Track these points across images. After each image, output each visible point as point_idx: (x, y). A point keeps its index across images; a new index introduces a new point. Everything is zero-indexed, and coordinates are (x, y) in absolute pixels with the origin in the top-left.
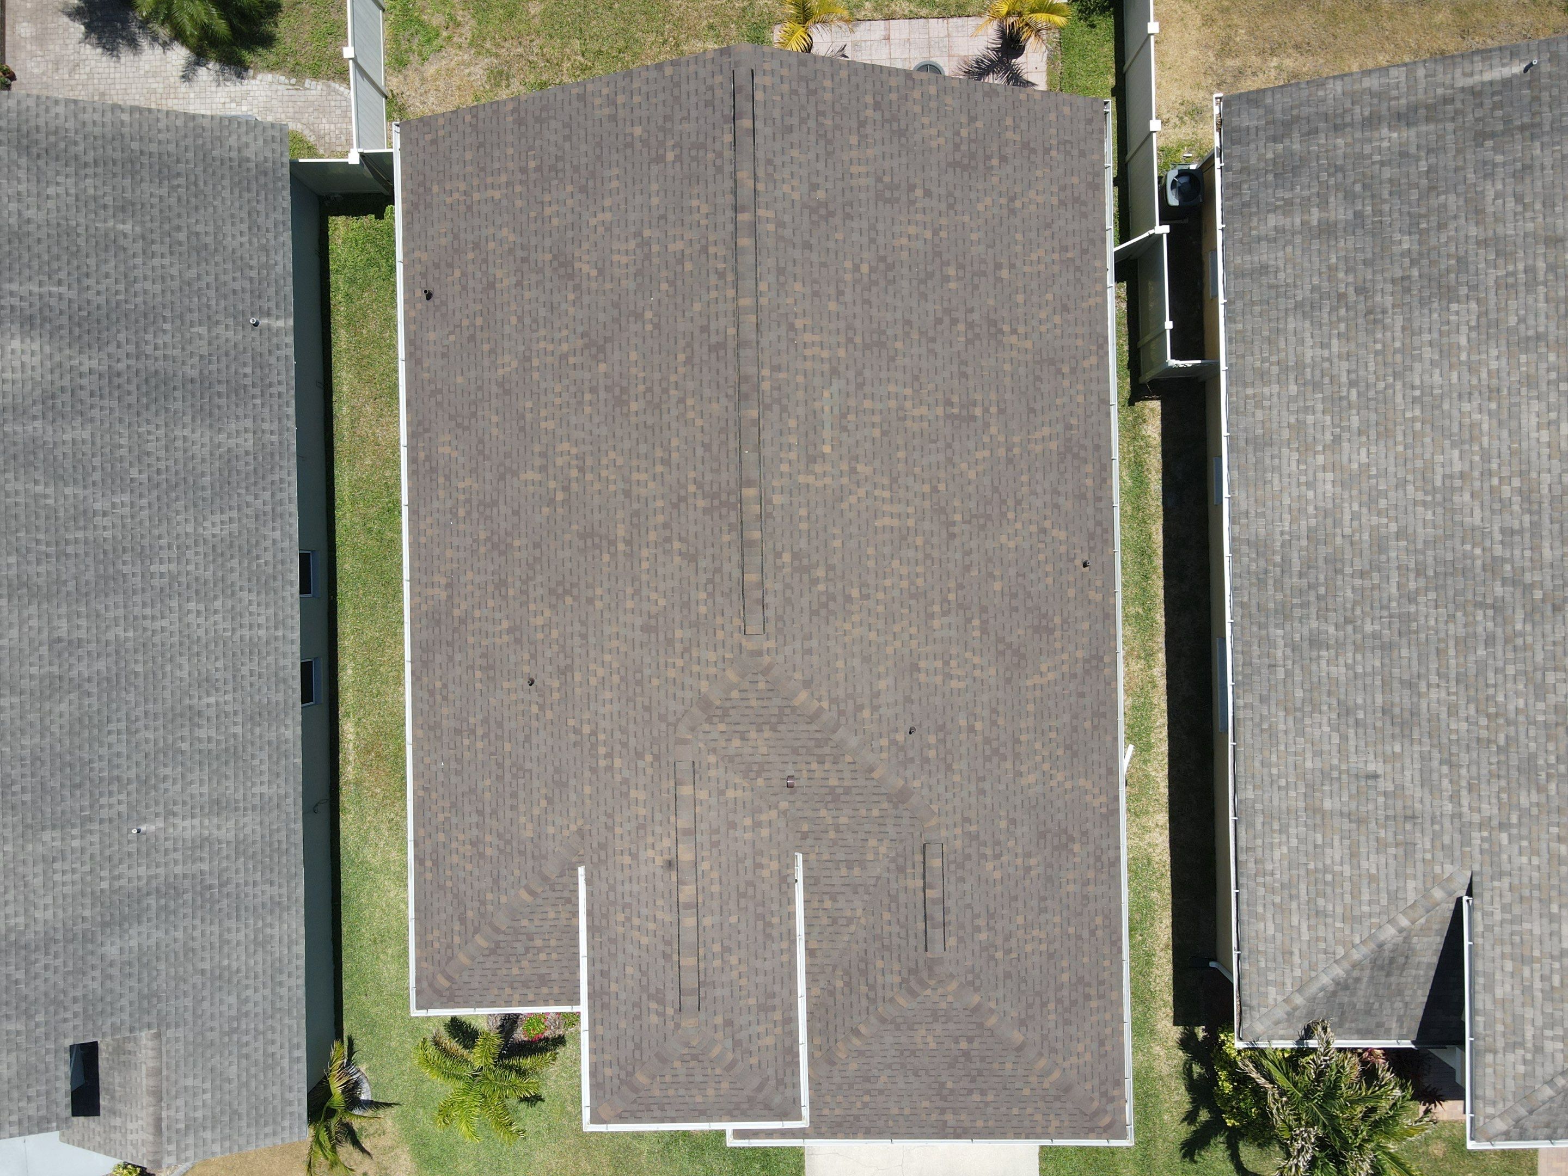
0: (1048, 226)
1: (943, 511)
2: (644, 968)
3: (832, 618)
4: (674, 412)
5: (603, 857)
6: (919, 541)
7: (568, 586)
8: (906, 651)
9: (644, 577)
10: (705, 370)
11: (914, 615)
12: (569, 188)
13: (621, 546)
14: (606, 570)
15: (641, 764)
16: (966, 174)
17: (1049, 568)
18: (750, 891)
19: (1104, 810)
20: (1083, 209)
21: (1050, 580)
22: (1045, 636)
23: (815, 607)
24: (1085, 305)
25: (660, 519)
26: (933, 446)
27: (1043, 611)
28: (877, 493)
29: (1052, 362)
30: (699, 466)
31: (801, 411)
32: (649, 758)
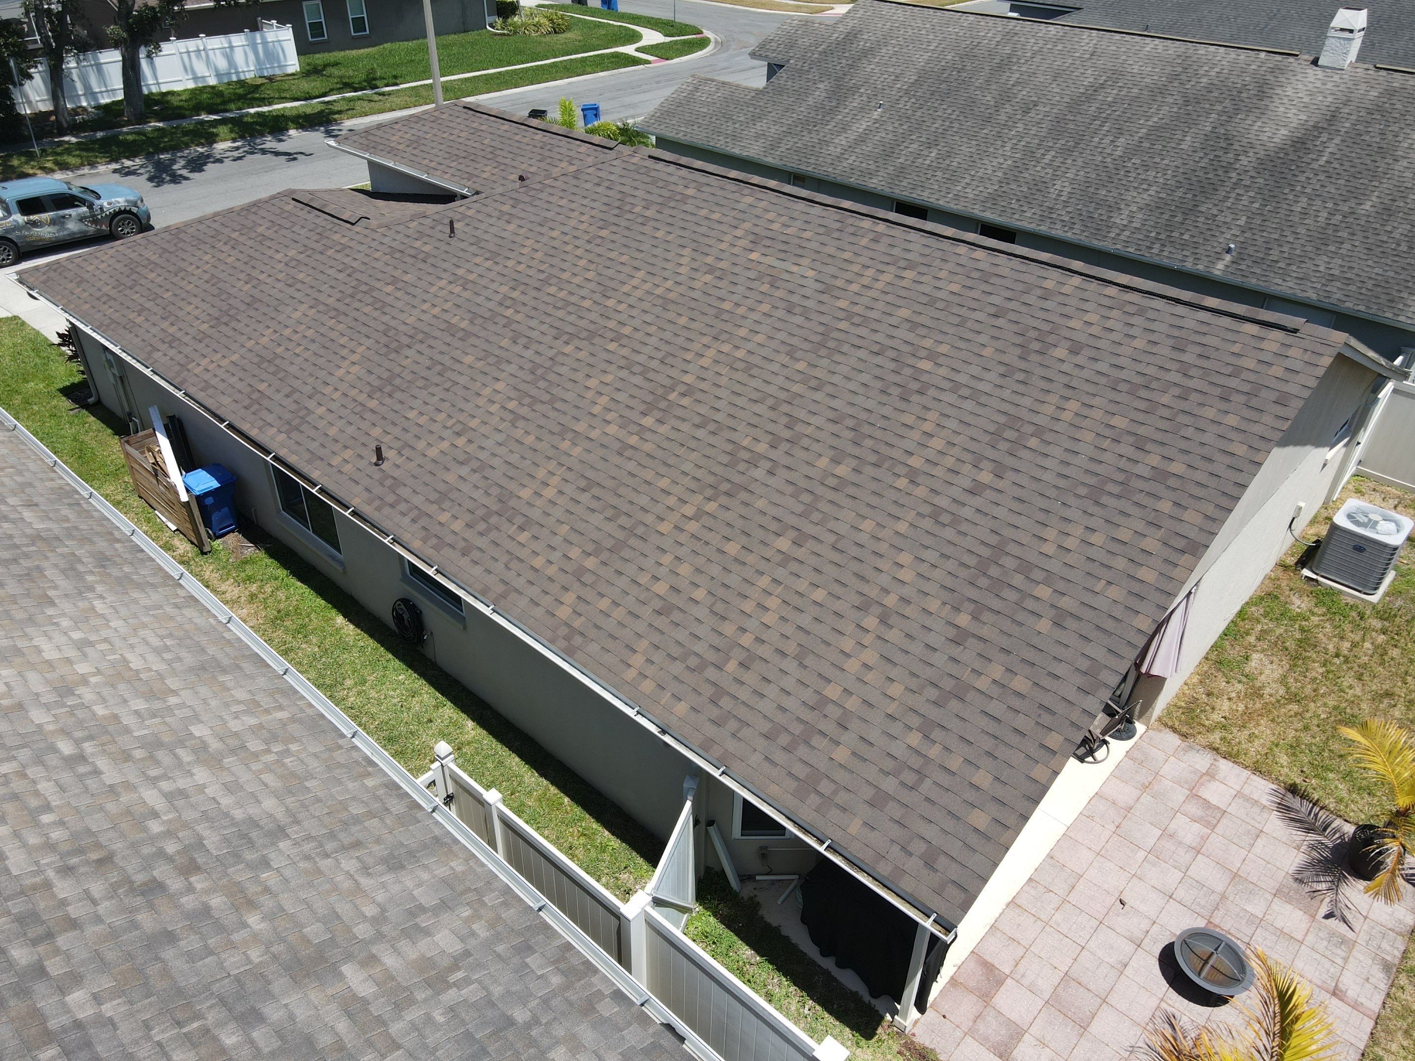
21: (413, 414)
27: (397, 394)
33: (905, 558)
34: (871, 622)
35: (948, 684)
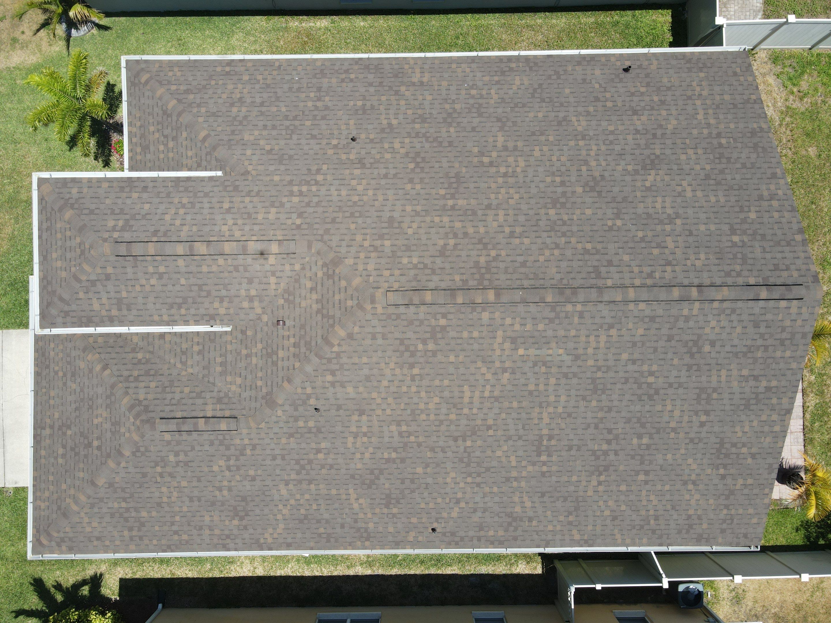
0: (673, 508)
1: (474, 433)
2: (148, 217)
3: (398, 354)
4: (548, 241)
5: (229, 189)
6: (453, 417)
7: (422, 165)
8: (374, 407)
9: (428, 219)
10: (581, 263)
11: (399, 412)
12: (708, 167)
13: (450, 203)
14: (434, 192)
15: (294, 216)
16: (714, 451)
17: (431, 505)
18: (204, 294)
19: (262, 541)
20: (684, 531)
21: (423, 505)
22: (384, 502)
23: (406, 342)
24: (616, 531)
25: (471, 230)
26: (520, 427)
27: (402, 501)
28: (488, 387)
29: (577, 509)
30: (509, 259)
31: (550, 333)
32: (298, 222)
33: (690, 461)
34: (690, 487)
35: (727, 492)
